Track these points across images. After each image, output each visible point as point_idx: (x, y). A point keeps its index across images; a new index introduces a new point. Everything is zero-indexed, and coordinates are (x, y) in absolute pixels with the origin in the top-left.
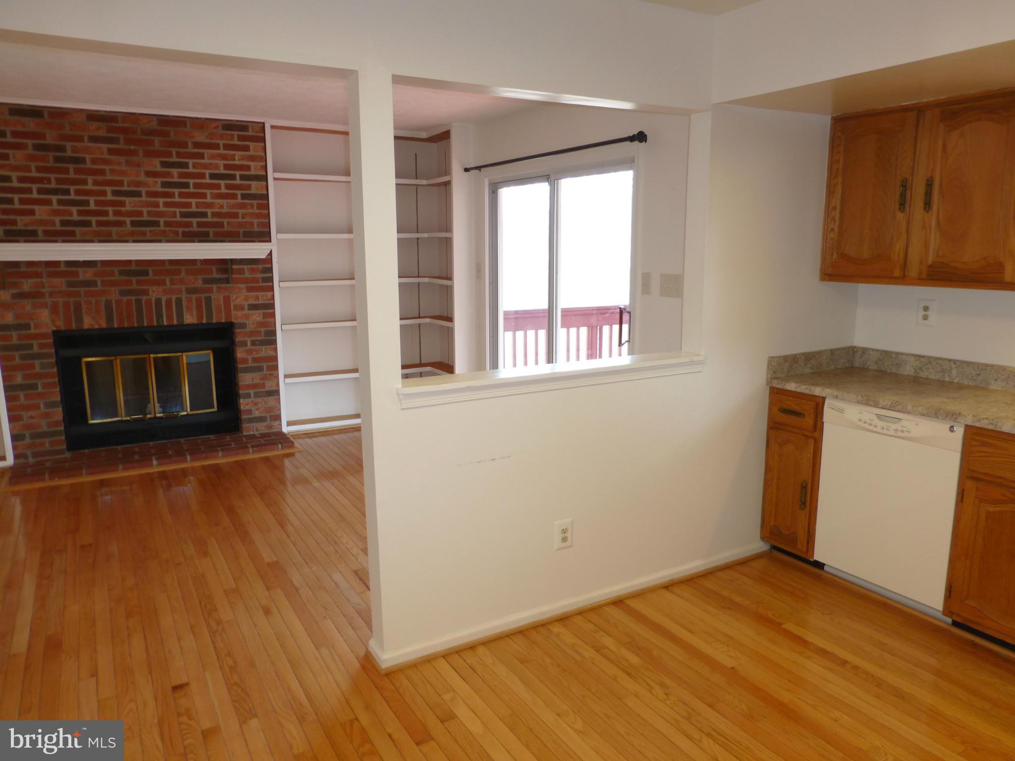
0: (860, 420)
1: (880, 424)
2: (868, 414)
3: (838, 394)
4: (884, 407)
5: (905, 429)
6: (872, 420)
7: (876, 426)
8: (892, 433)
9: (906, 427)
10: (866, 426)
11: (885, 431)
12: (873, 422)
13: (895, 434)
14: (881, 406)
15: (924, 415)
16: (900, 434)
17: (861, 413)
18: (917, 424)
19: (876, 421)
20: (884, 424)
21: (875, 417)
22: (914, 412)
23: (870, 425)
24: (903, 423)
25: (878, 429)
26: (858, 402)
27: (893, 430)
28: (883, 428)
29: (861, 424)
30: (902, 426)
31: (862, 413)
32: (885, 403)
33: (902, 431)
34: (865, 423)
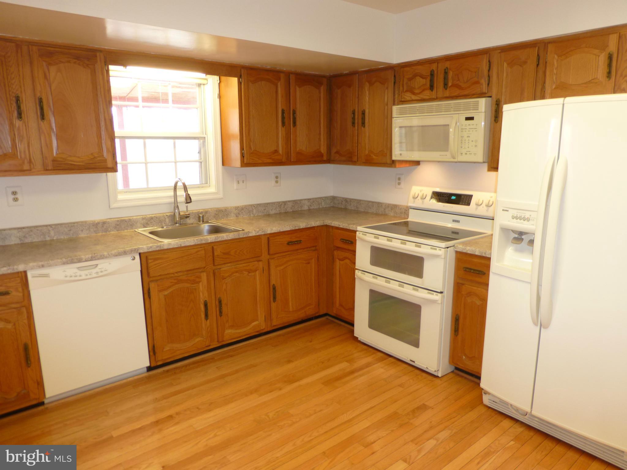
0: (66, 277)
1: (83, 273)
2: (71, 270)
3: (43, 263)
4: (87, 260)
5: (103, 270)
6: (76, 273)
7: (80, 276)
8: (95, 275)
9: (103, 268)
10: (73, 278)
11: (89, 277)
12: (77, 274)
13: (97, 276)
14: (84, 260)
15: (117, 256)
16: (101, 274)
17: (64, 271)
18: (110, 264)
19: (79, 273)
20: (86, 272)
21: (76, 270)
22: (110, 256)
23: (76, 276)
24: (99, 267)
25: (84, 277)
26: (64, 264)
27: (95, 273)
28: (87, 275)
29: (68, 278)
30: (100, 269)
31: (66, 271)
32: (87, 256)
33: (102, 272)
34: (71, 277)
